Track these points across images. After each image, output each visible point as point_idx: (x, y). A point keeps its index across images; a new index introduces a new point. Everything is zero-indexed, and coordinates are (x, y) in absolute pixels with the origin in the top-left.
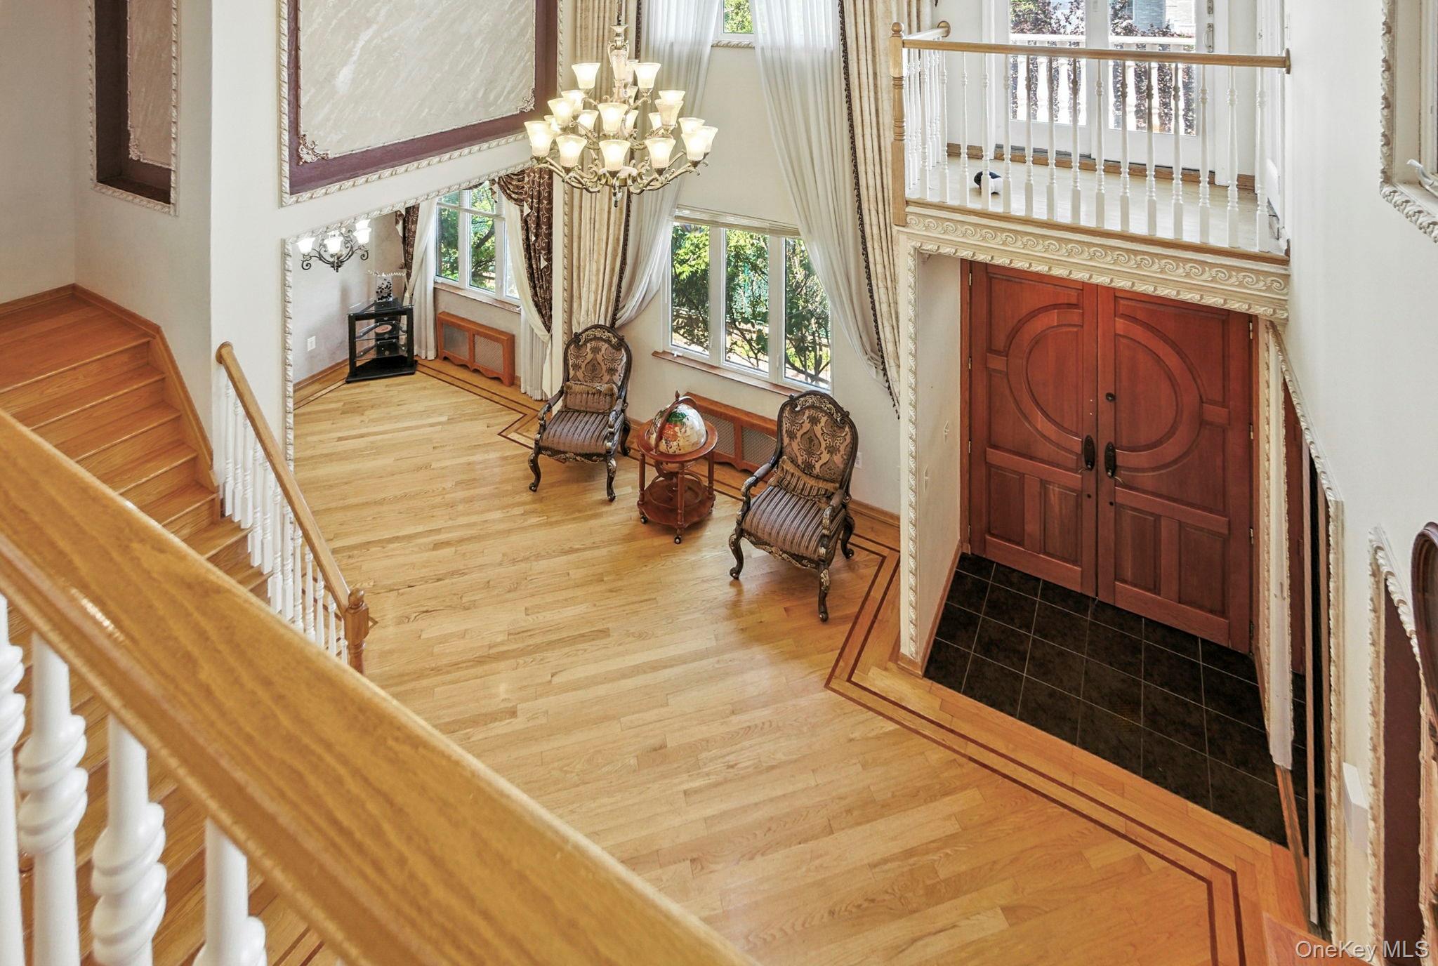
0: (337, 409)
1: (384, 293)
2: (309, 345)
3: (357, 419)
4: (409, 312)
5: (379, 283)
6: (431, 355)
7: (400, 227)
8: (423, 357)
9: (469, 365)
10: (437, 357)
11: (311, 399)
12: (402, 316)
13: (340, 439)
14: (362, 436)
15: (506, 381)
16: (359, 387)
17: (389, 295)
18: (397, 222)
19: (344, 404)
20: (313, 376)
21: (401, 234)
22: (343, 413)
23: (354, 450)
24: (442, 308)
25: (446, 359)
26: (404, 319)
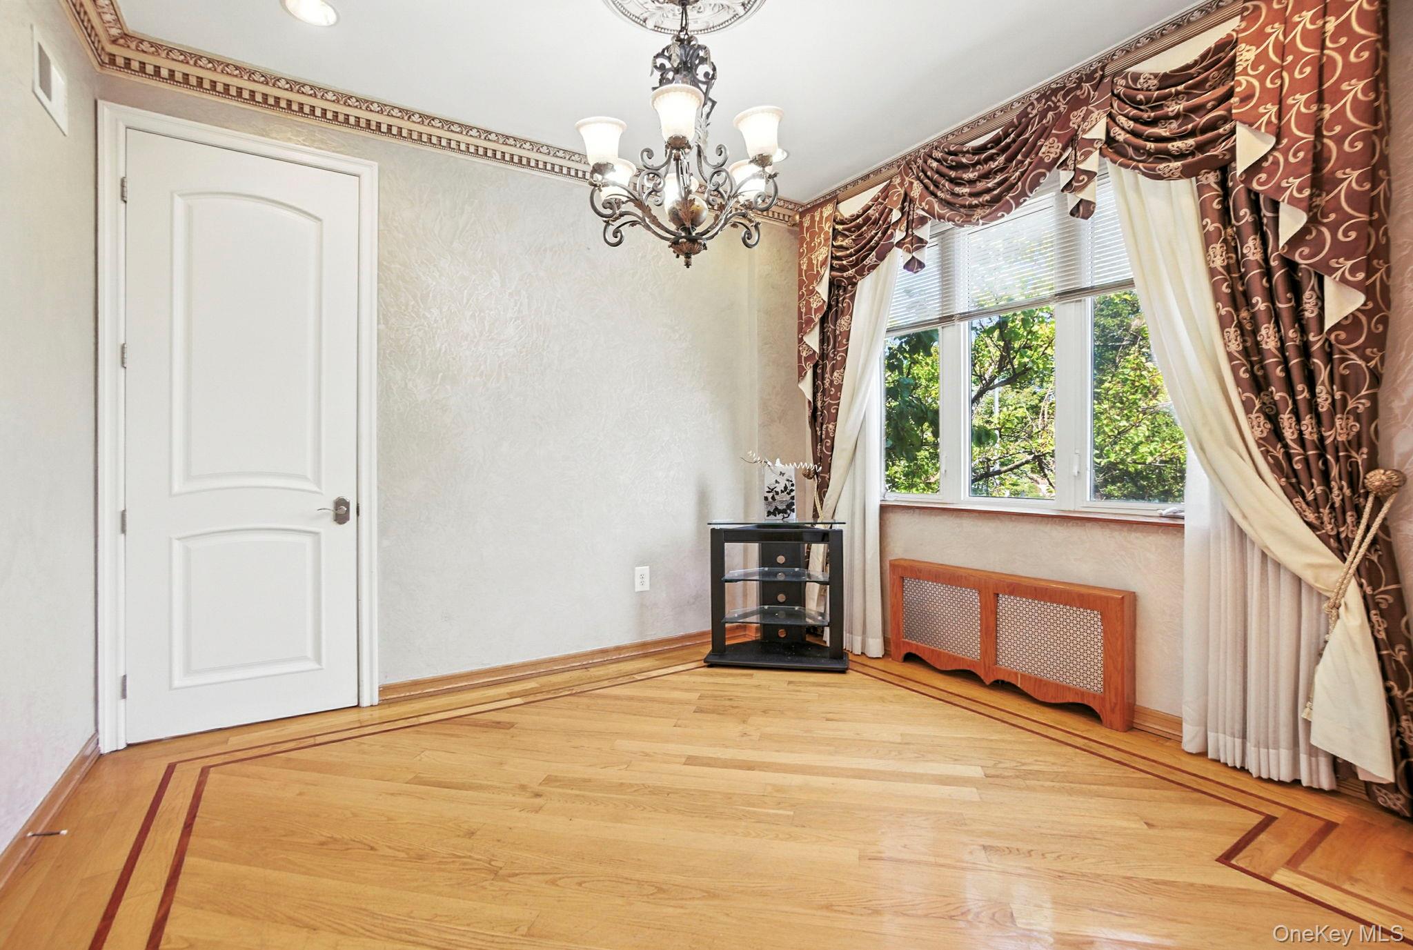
0: (688, 703)
1: (779, 502)
2: (638, 581)
3: (731, 728)
4: (833, 539)
5: (770, 480)
6: (875, 647)
7: (806, 386)
8: (858, 651)
9: (980, 672)
10: (887, 654)
11: (638, 677)
12: (814, 546)
13: (691, 761)
14: (749, 766)
15: (1117, 719)
16: (731, 675)
17: (790, 506)
18: (801, 375)
19: (701, 697)
20: (644, 645)
21: (809, 396)
22: (699, 710)
23: (728, 797)
24: (898, 551)
25: (910, 658)
26: (818, 552)
